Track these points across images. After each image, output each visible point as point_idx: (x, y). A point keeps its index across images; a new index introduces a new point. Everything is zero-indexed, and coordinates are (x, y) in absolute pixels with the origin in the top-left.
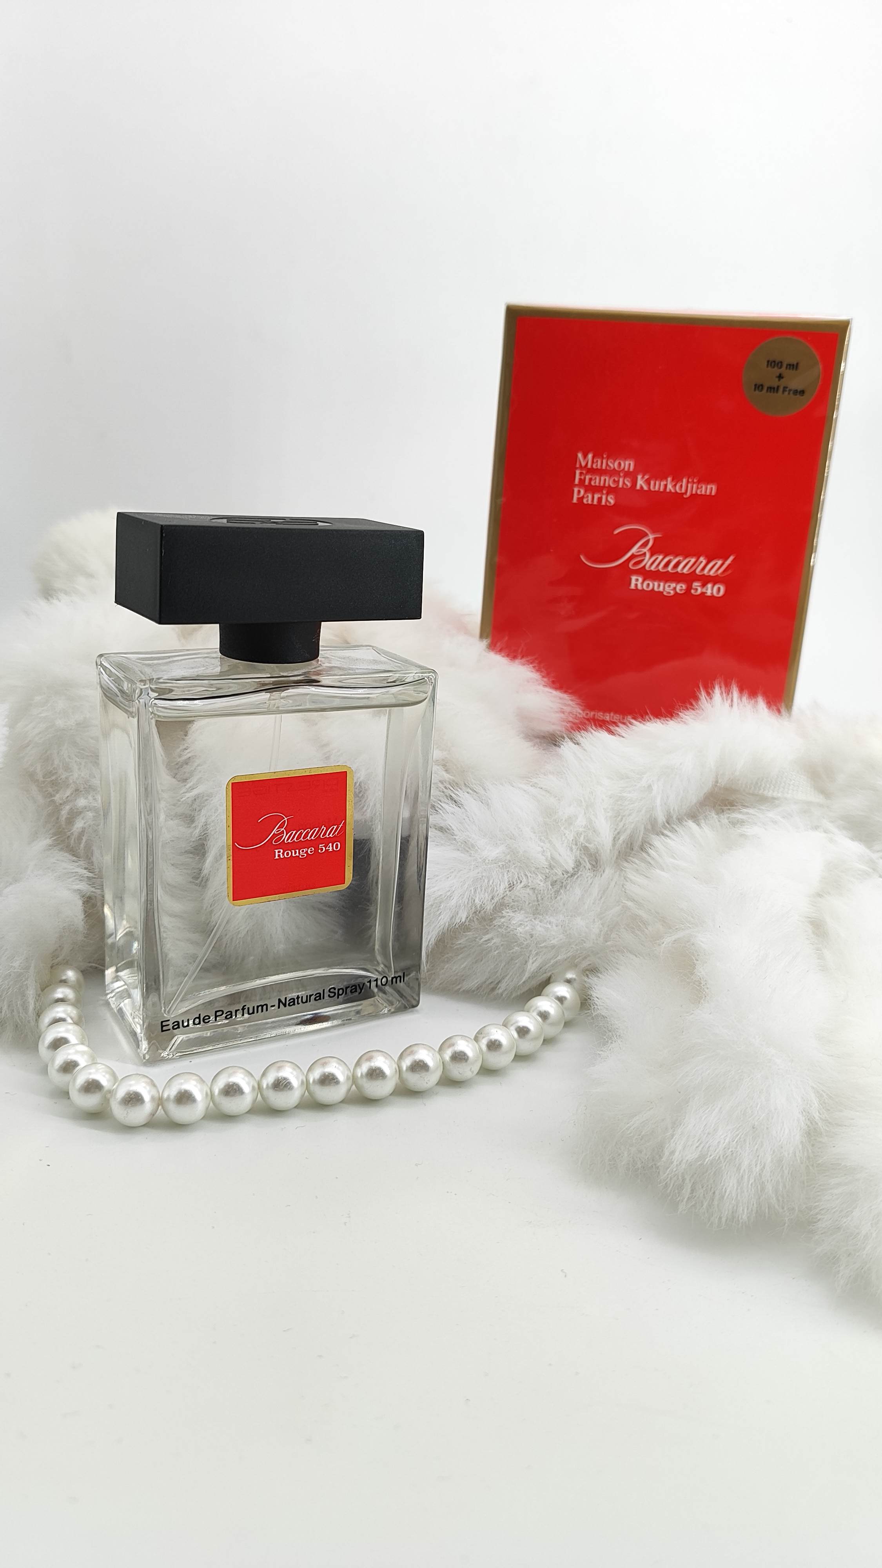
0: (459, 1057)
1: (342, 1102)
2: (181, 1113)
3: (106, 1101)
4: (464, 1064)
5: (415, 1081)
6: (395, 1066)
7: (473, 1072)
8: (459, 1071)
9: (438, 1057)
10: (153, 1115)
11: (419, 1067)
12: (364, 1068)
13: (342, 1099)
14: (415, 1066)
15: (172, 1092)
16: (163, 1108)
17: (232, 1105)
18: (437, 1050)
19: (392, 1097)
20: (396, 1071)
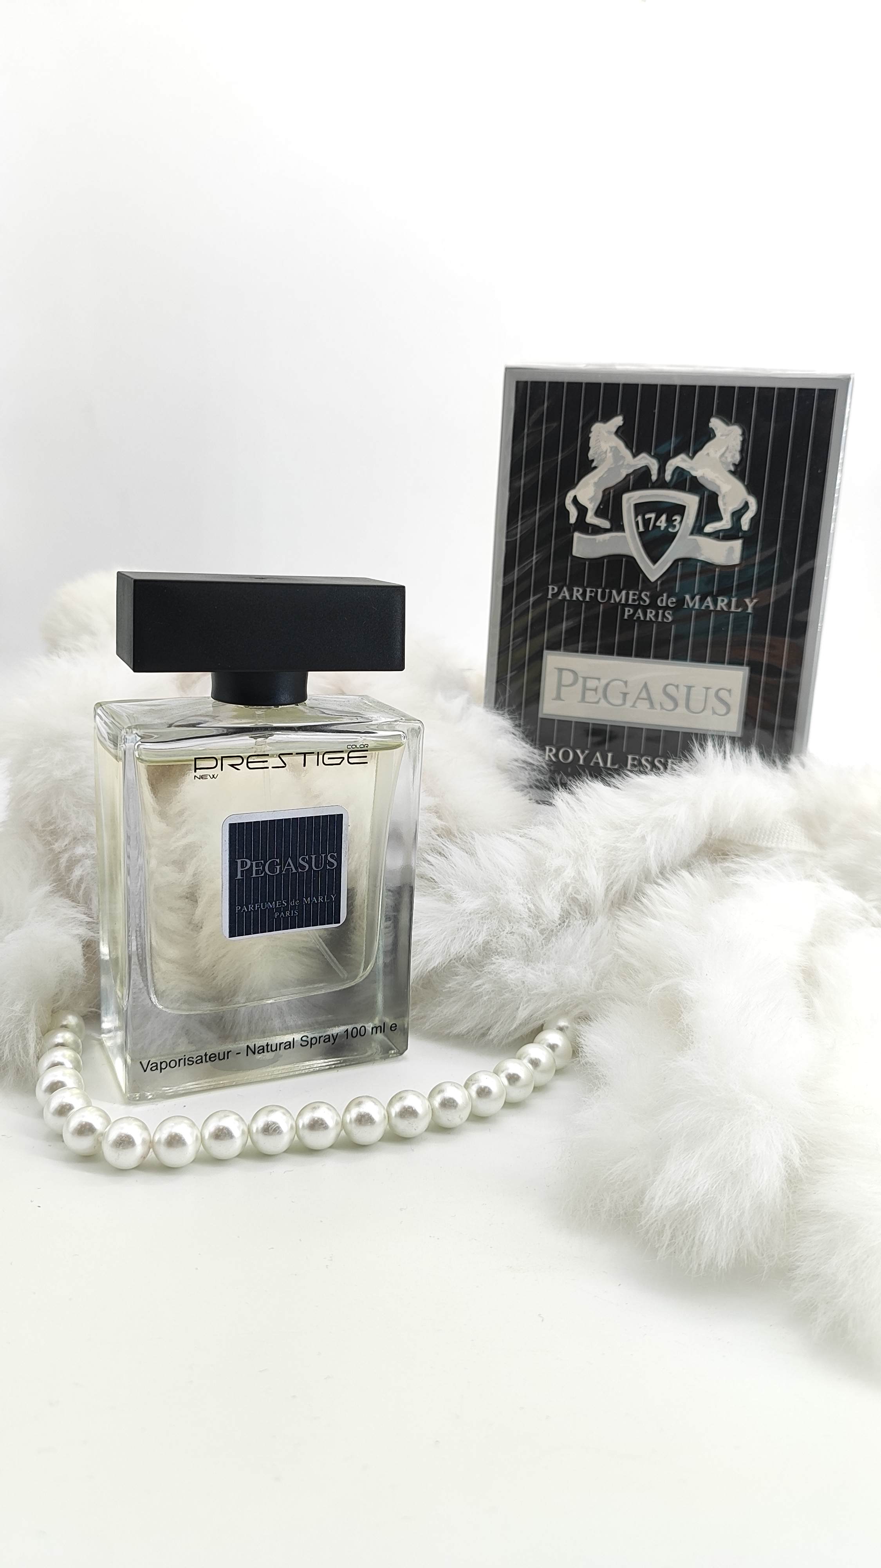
0: (448, 1104)
1: (331, 1147)
2: (171, 1157)
3: (99, 1143)
4: (453, 1111)
5: (404, 1127)
6: (384, 1112)
7: (462, 1119)
8: (448, 1118)
9: (427, 1103)
10: (144, 1158)
11: (408, 1113)
12: (354, 1113)
13: (331, 1145)
14: (403, 1112)
15: (163, 1135)
16: (154, 1150)
17: (221, 1149)
18: (427, 1096)
19: (380, 1143)
20: (385, 1117)
